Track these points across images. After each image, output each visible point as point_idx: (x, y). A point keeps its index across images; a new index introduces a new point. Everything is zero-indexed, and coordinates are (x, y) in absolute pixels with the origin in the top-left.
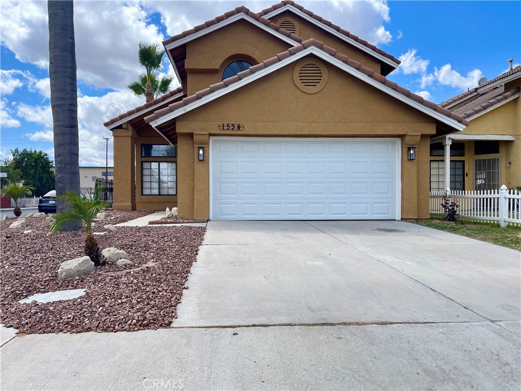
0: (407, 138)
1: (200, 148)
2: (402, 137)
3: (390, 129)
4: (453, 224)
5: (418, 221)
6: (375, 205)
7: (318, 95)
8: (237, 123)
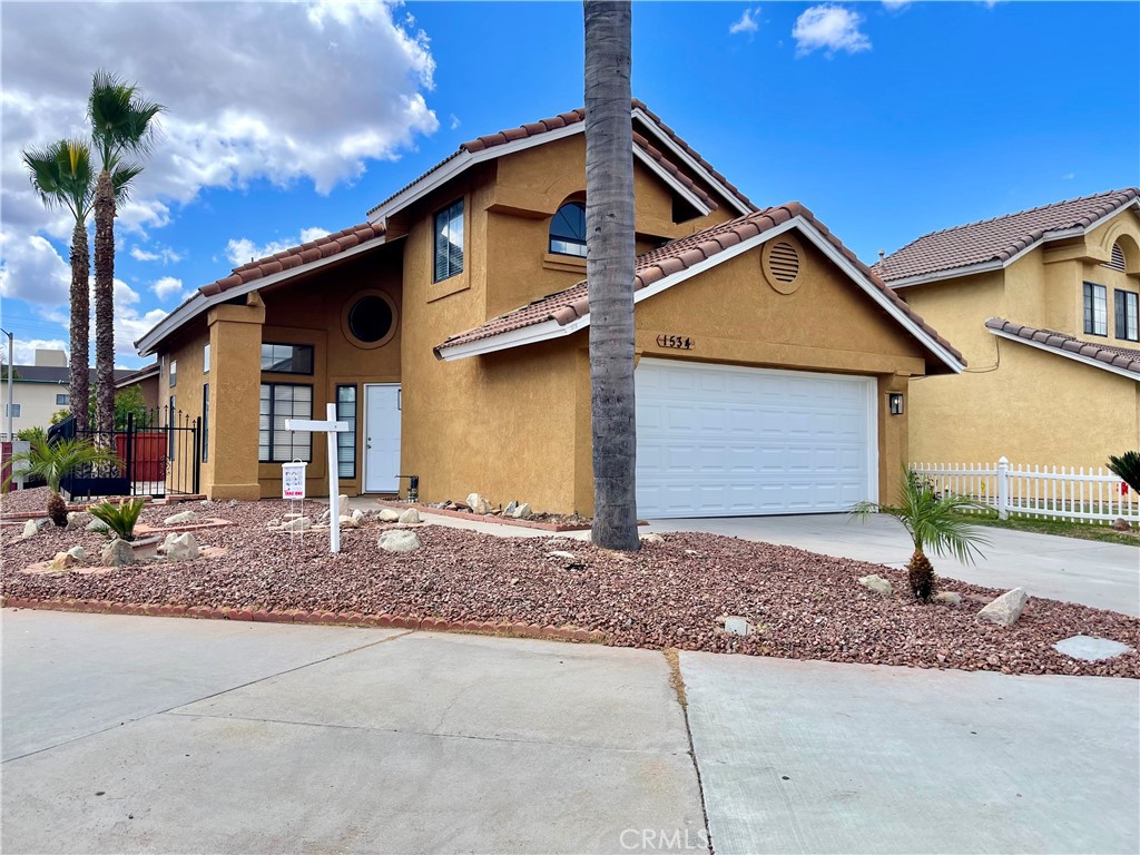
2: (881, 376)
6: (844, 487)
7: (792, 298)
8: (684, 336)
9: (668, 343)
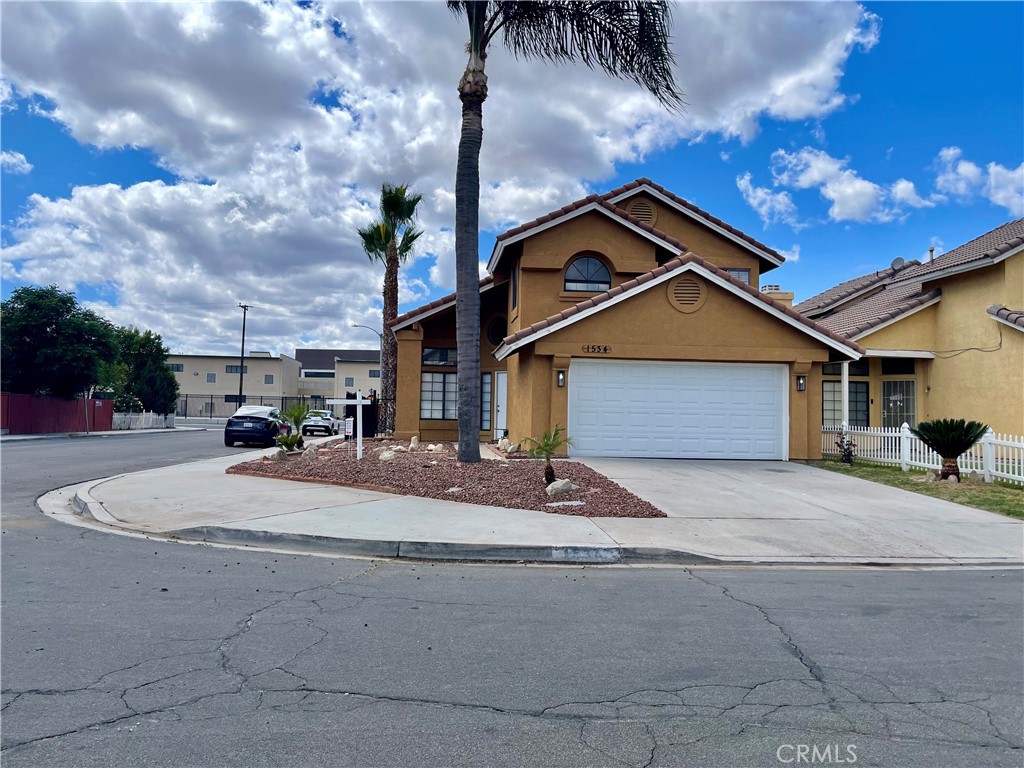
0: (796, 366)
1: (559, 372)
2: (791, 364)
3: (777, 355)
4: (848, 465)
5: (808, 462)
6: (758, 442)
7: (695, 315)
8: (603, 345)
9: (590, 350)
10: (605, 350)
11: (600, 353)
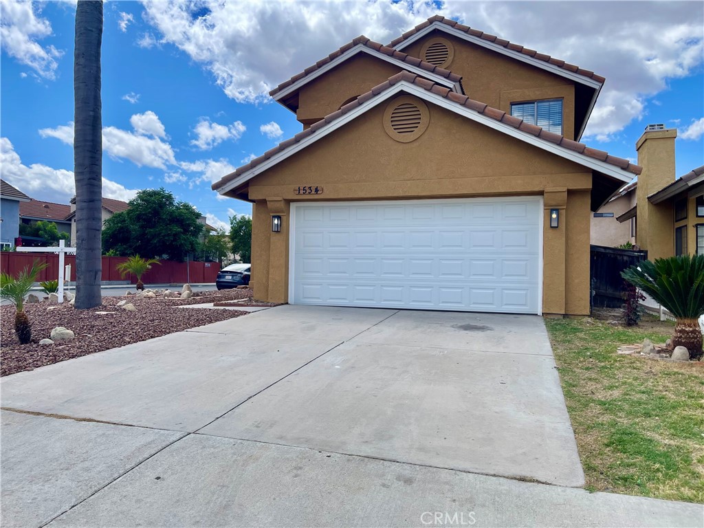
0: (545, 196)
1: (274, 217)
6: (505, 292)
7: (416, 144)
8: (314, 186)
9: (302, 192)
10: (317, 190)
11: (312, 195)
